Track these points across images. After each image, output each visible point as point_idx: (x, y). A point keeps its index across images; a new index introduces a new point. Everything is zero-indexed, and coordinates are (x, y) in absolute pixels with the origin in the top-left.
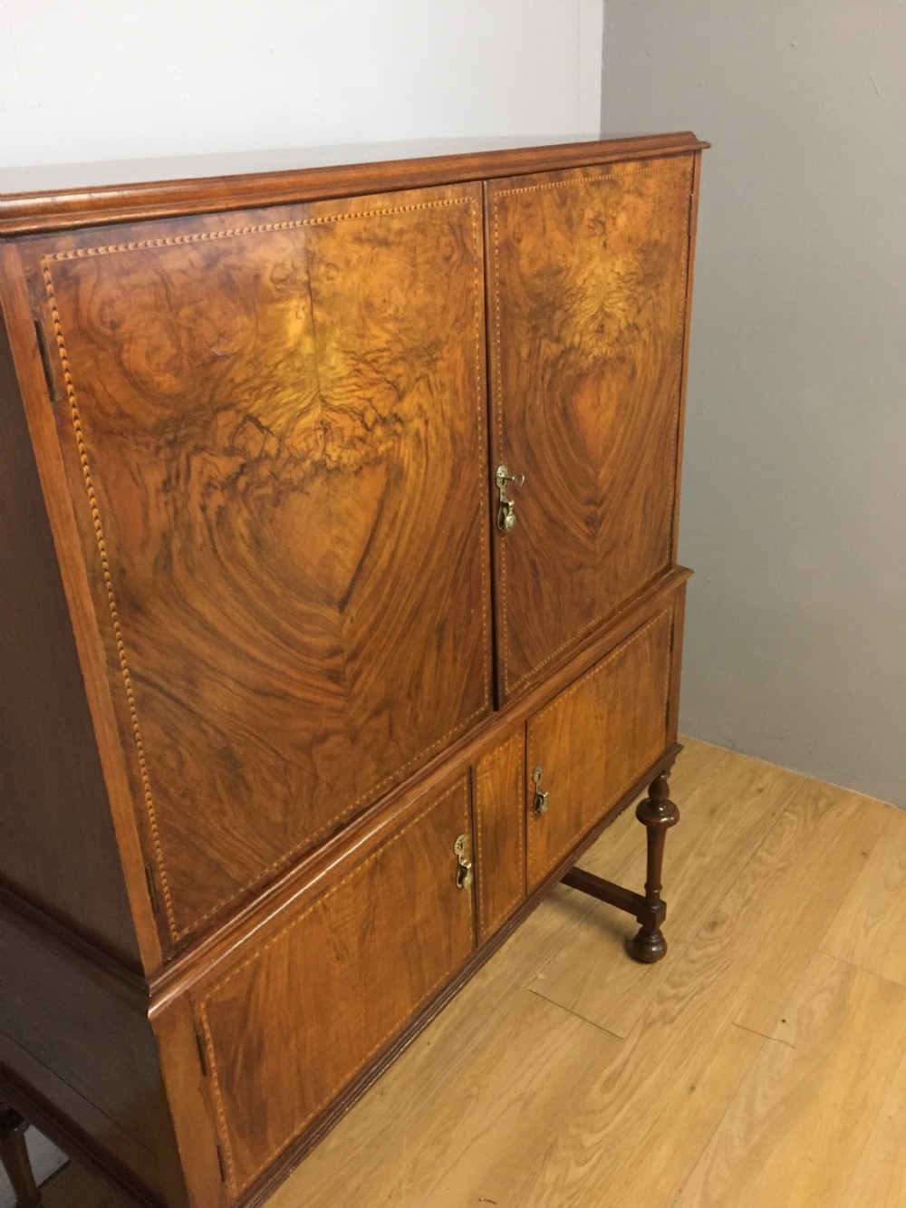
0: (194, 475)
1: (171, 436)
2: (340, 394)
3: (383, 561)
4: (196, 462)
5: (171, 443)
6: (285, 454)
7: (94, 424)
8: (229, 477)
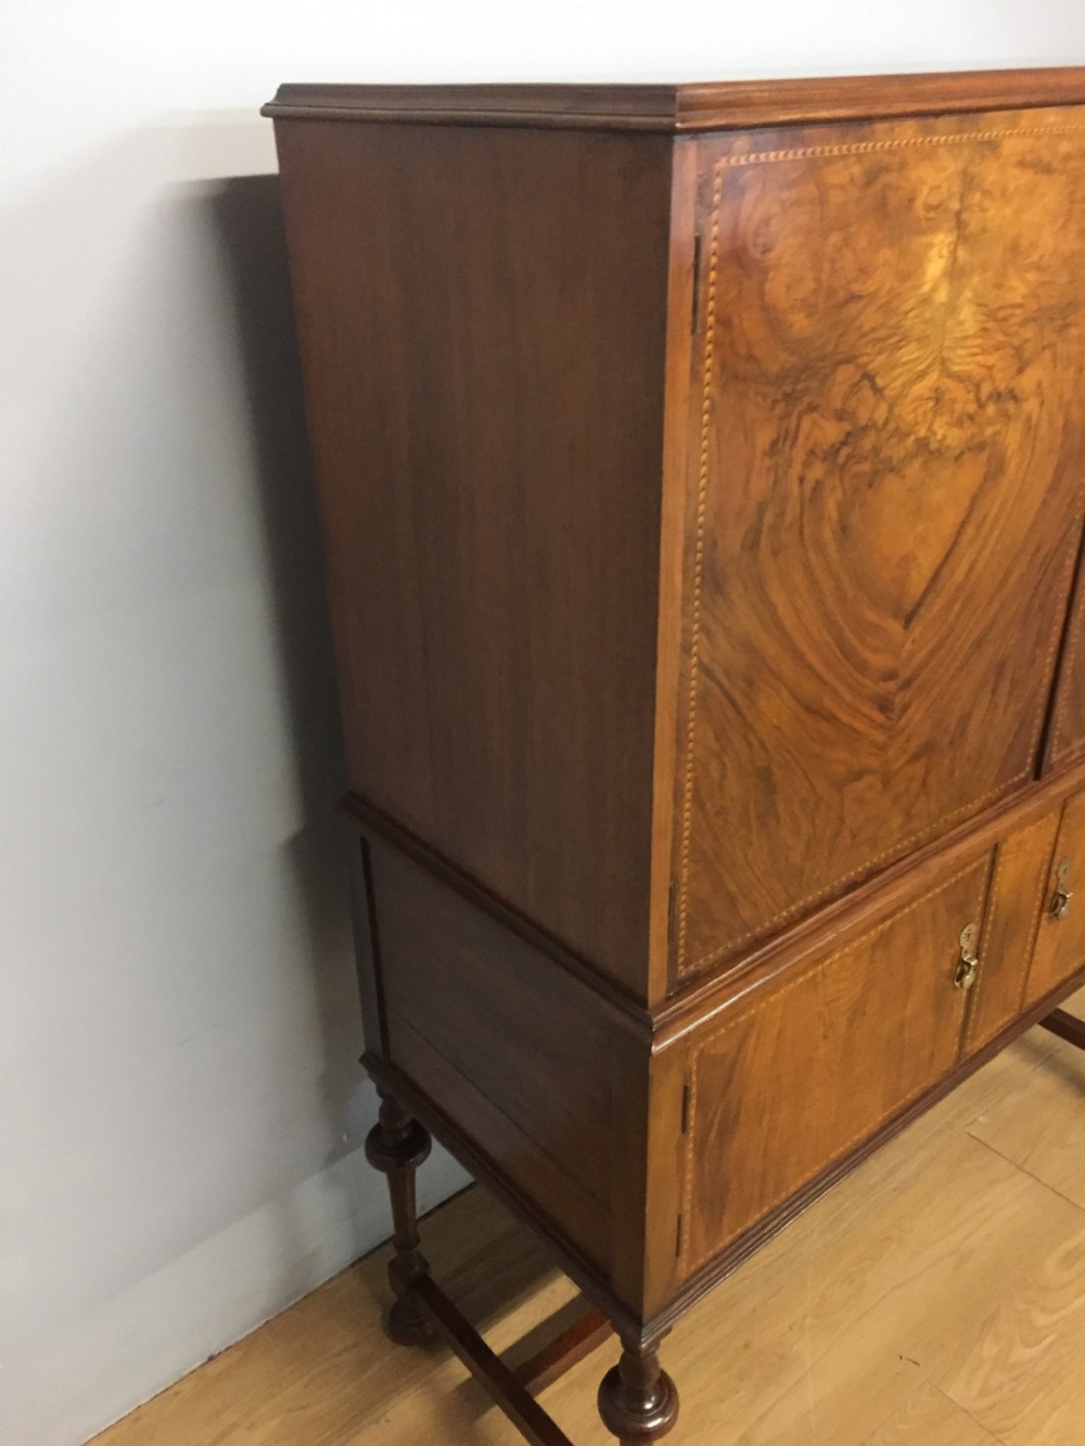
0: (801, 440)
1: (788, 388)
2: (961, 357)
3: (959, 575)
4: (806, 422)
5: (788, 397)
6: (892, 426)
7: (724, 367)
8: (833, 446)
